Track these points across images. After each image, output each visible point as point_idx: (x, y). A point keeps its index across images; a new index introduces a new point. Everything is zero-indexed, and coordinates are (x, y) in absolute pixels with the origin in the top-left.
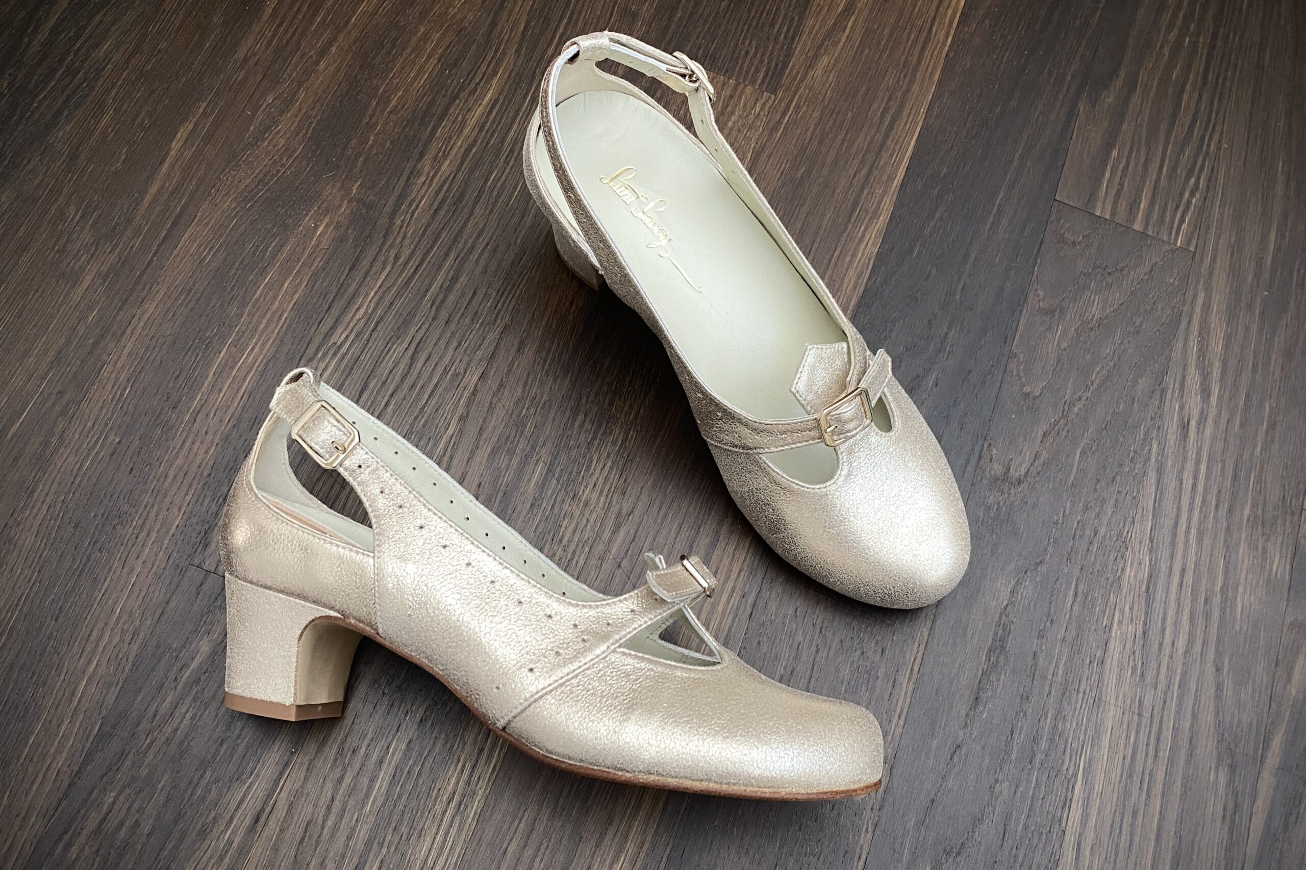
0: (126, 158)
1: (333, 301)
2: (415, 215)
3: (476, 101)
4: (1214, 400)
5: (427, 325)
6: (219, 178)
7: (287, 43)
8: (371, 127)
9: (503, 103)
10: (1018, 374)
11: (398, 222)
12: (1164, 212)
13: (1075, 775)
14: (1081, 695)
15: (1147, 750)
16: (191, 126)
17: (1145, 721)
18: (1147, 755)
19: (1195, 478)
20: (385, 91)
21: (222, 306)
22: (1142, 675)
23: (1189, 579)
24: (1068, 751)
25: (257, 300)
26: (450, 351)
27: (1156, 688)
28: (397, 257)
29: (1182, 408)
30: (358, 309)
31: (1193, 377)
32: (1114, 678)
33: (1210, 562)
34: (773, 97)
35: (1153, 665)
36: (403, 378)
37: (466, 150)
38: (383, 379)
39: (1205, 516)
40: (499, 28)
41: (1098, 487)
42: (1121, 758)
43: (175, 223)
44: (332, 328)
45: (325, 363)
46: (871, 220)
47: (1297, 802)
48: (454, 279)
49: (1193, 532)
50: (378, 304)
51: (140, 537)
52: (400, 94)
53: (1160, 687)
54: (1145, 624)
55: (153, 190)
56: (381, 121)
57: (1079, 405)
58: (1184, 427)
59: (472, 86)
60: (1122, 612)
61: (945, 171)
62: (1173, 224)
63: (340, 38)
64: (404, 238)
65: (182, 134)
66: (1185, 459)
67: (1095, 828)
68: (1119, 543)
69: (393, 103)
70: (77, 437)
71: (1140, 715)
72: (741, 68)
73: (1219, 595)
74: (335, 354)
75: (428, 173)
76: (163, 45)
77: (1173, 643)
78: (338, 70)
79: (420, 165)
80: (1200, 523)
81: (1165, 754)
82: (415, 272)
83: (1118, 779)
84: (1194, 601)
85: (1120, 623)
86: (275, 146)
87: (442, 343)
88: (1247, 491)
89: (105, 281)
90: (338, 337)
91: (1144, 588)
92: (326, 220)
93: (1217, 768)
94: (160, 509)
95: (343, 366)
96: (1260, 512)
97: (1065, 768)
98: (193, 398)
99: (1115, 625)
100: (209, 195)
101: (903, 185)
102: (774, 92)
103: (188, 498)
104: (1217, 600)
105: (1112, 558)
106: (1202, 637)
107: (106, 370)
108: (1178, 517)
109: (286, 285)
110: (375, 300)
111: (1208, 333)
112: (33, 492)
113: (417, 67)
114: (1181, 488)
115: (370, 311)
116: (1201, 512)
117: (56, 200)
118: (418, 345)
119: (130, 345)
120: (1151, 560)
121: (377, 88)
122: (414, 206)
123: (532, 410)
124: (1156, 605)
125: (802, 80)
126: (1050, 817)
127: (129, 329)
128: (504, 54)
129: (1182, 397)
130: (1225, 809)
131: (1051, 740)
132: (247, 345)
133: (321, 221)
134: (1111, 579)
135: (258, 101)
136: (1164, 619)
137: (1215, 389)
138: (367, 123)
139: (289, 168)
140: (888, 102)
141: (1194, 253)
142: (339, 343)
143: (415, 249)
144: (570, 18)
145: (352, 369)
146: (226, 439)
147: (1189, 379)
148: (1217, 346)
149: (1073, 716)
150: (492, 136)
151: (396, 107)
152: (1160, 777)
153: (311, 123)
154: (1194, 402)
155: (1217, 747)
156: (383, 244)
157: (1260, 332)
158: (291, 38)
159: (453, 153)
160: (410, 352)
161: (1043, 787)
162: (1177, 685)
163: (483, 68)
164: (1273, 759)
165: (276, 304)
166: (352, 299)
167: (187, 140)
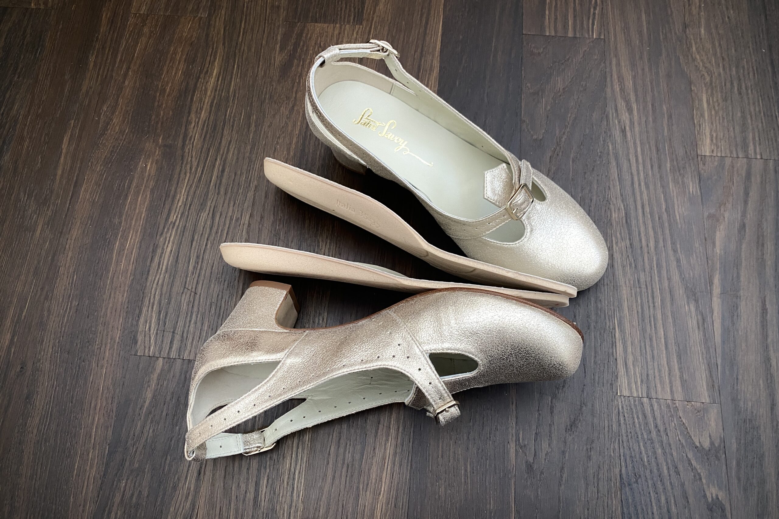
0: (41, 160)
1: (165, 201)
2: (195, 144)
3: (209, 77)
4: (635, 112)
5: (215, 199)
6: (90, 156)
7: (106, 77)
8: (160, 106)
9: (223, 73)
10: (528, 130)
11: (187, 151)
12: (582, 23)
13: (614, 328)
14: (606, 287)
15: (649, 304)
16: (70, 133)
17: (644, 290)
18: (649, 307)
19: (637, 157)
20: (162, 86)
21: (110, 221)
22: (636, 267)
23: (647, 209)
24: (607, 317)
25: (127, 212)
26: (231, 208)
27: (645, 271)
28: (191, 169)
29: (619, 122)
30: (179, 201)
31: (622, 104)
32: (621, 272)
33: (656, 197)
34: (361, 27)
35: (640, 259)
36: (211, 229)
37: (211, 103)
38: (201, 233)
39: (647, 175)
40: (211, 35)
41: (586, 176)
42: (636, 313)
43: (75, 186)
44: (168, 214)
45: (169, 234)
46: (430, 74)
47: (735, 308)
48: (223, 171)
49: (643, 184)
50: (188, 195)
51: (102, 349)
52: (170, 85)
53: (646, 270)
54: (630, 239)
55: (59, 172)
56: (164, 102)
57: (565, 137)
58: (623, 131)
59: (205, 70)
60: (616, 238)
61: (461, 37)
62: (589, 27)
63: (132, 66)
64: (192, 157)
65: (66, 139)
66: (628, 149)
67: (632, 353)
68: (605, 202)
69: (168, 90)
70: (56, 308)
71: (640, 287)
72: (341, 18)
73: (665, 214)
74: (173, 228)
75: (195, 121)
76: (44, 98)
77: (648, 245)
78: (135, 83)
79: (190, 118)
80: (645, 178)
82: (202, 173)
83: (637, 324)
84: (653, 221)
85: (617, 243)
86: (114, 131)
87: (226, 205)
88: (666, 155)
89: (48, 226)
90: (172, 218)
91: (624, 221)
92: (151, 160)
93: (688, 303)
94: (108, 332)
95: (179, 232)
96: (675, 163)
97: (608, 327)
98: (108, 271)
99: (614, 246)
100: (88, 166)
101: (441, 51)
102: (361, 24)
103: (120, 322)
104: (665, 216)
105: (603, 211)
106: (662, 237)
107: (62, 270)
108: (632, 179)
109: (139, 200)
110: (186, 193)
111: (623, 79)
112: (43, 341)
113: (174, 69)
114: (630, 163)
115: (185, 200)
116: (644, 173)
117: (13, 192)
118: (214, 210)
119: (70, 254)
120: (624, 206)
121: (158, 85)
122: (192, 140)
123: (281, 226)
124: (633, 228)
125: (374, 13)
126: (607, 353)
127: (67, 246)
128: (217, 48)
129: (618, 115)
130: (698, 324)
131: (597, 314)
132: (129, 236)
133: (148, 162)
134: (606, 222)
135: (100, 110)
136: (639, 234)
137: (635, 106)
138: (158, 105)
139: (124, 140)
140: (422, 10)
141: (604, 39)
142: (174, 221)
143: (199, 162)
144: (246, 19)
145: (184, 232)
146: (131, 286)
147: (619, 106)
148: (629, 84)
149: (605, 299)
150: (222, 92)
151: (169, 93)
152: (659, 316)
153: (129, 114)
154: (625, 117)
155: (685, 292)
156: (182, 163)
157: (650, 69)
158: (107, 74)
159: (205, 107)
160: (211, 214)
161: (599, 339)
162: (655, 266)
163: (208, 58)
164: (717, 290)
165: (137, 211)
166: (174, 197)
167: (69, 142)
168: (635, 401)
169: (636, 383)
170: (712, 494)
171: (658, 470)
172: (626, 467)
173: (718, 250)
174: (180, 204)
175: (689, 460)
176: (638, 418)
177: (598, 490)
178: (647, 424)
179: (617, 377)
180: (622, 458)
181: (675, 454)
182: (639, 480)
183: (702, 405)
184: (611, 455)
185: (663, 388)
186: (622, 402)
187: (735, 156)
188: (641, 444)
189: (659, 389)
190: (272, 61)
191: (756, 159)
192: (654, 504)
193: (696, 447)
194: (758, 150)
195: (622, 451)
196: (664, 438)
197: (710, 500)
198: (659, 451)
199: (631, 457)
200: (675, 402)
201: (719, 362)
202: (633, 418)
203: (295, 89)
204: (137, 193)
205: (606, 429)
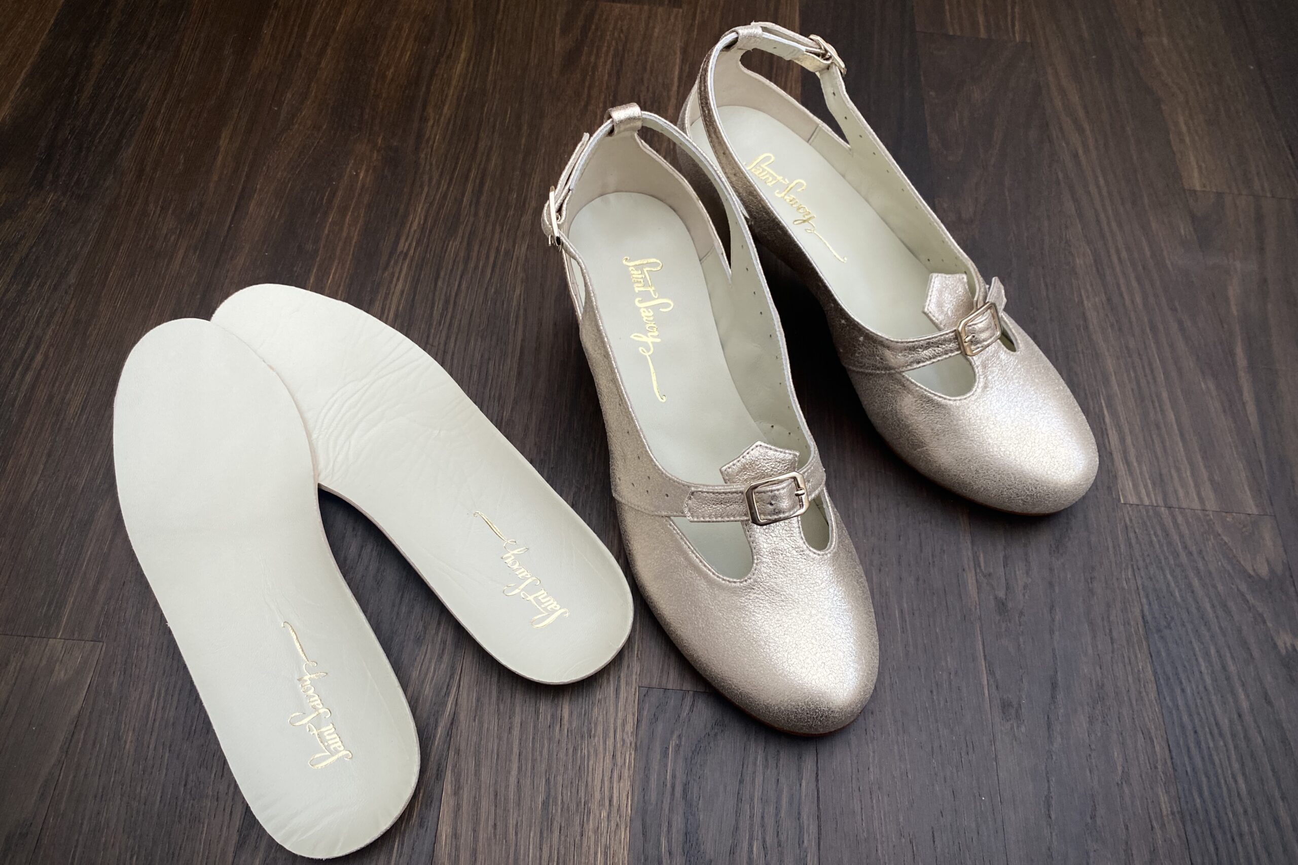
0: (185, 161)
1: (389, 222)
2: (434, 148)
3: (454, 62)
4: (1088, 134)
5: (471, 222)
6: (266, 158)
7: (290, 54)
8: (377, 96)
9: (475, 59)
10: (939, 151)
11: (423, 156)
12: (998, 23)
13: (1101, 410)
14: (1081, 354)
15: (1147, 379)
16: (232, 127)
17: (1137, 361)
18: (1148, 383)
19: (1099, 188)
20: (380, 70)
21: (299, 247)
22: (1120, 329)
23: (1124, 254)
24: (1088, 395)
25: (328, 235)
26: (497, 236)
27: (1134, 336)
28: (430, 180)
29: (1068, 144)
30: (412, 223)
31: (1068, 122)
32: (1099, 335)
33: (1135, 240)
34: (681, 10)
35: (1125, 319)
36: (466, 263)
37: (458, 96)
38: (450, 267)
39: (1117, 212)
40: (454, 9)
41: (1031, 210)
42: (1130, 391)
43: (241, 196)
44: (395, 241)
45: (399, 267)
47: (1273, 387)
48: (482, 184)
49: (1114, 224)
50: (426, 217)
52: (392, 69)
53: (1136, 335)
54: (1106, 293)
55: (215, 178)
56: (384, 90)
58: (1076, 156)
59: (448, 52)
60: (1086, 290)
62: (1008, 29)
63: (332, 42)
64: (431, 165)
65: (225, 134)
67: (1134, 446)
68: (1063, 245)
69: (389, 77)
71: (1131, 357)
73: (1152, 262)
74: (404, 259)
75: (434, 118)
76: (190, 77)
77: (1132, 301)
78: (337, 64)
79: (425, 114)
80: (1115, 216)
81: (1161, 377)
82: (448, 188)
83: (1134, 405)
84: (1135, 269)
85: (1088, 298)
86: (304, 126)
90: (402, 246)
91: (1094, 269)
92: (364, 167)
93: (1204, 379)
95: (414, 264)
96: (1155, 199)
97: (1092, 409)
99: (1085, 301)
100: (263, 171)
102: (680, 7)
104: (1152, 265)
105: (1062, 256)
106: (1151, 292)
108: (1098, 217)
109: (348, 219)
110: (423, 214)
111: (1065, 92)
113: (399, 50)
114: (1091, 197)
115: (422, 222)
116: (1112, 208)
117: (136, 203)
118: (469, 238)
120: (1091, 251)
121: (373, 69)
124: (1109, 279)
128: (464, 25)
129: (1064, 136)
130: (1223, 406)
132: (332, 268)
133: (361, 169)
134: (1068, 271)
135: (281, 97)
136: (1119, 286)
137: (1086, 126)
138: (374, 95)
139: (321, 138)
141: (1032, 44)
142: (405, 251)
143: (443, 171)
145: (422, 265)
147: (1064, 125)
148: (1075, 98)
149: (1081, 370)
151: (392, 79)
152: (1165, 395)
153: (329, 104)
154: (1075, 137)
155: (1197, 365)
158: (291, 51)
160: (465, 243)
162: (1148, 330)
163: (451, 38)
164: (1242, 361)
165: (344, 234)
166: (405, 216)
167: (231, 138)
168: (1147, 512)
169: (1146, 486)
170: (1285, 643)
171: (1198, 609)
172: (1150, 604)
173: (1234, 310)
174: (415, 227)
175: (1243, 595)
176: (1157, 536)
177: (1111, 638)
178: (1170, 544)
179: (1115, 477)
180: (1142, 593)
181: (1220, 587)
182: (1172, 625)
183: (1248, 518)
184: (1123, 589)
185: (1187, 494)
186: (1128, 512)
187: (1236, 192)
188: (1167, 572)
189: (1181, 493)
190: (551, 46)
191: (1266, 197)
192: (1201, 660)
193: (1250, 576)
194: (1266, 185)
195: (1139, 582)
196: (1201, 565)
197: (1284, 652)
198: (1196, 583)
199: (1155, 590)
200: (1207, 513)
201: (1263, 458)
202: (1149, 535)
203: (587, 84)
204: (343, 211)
205: (1111, 549)
